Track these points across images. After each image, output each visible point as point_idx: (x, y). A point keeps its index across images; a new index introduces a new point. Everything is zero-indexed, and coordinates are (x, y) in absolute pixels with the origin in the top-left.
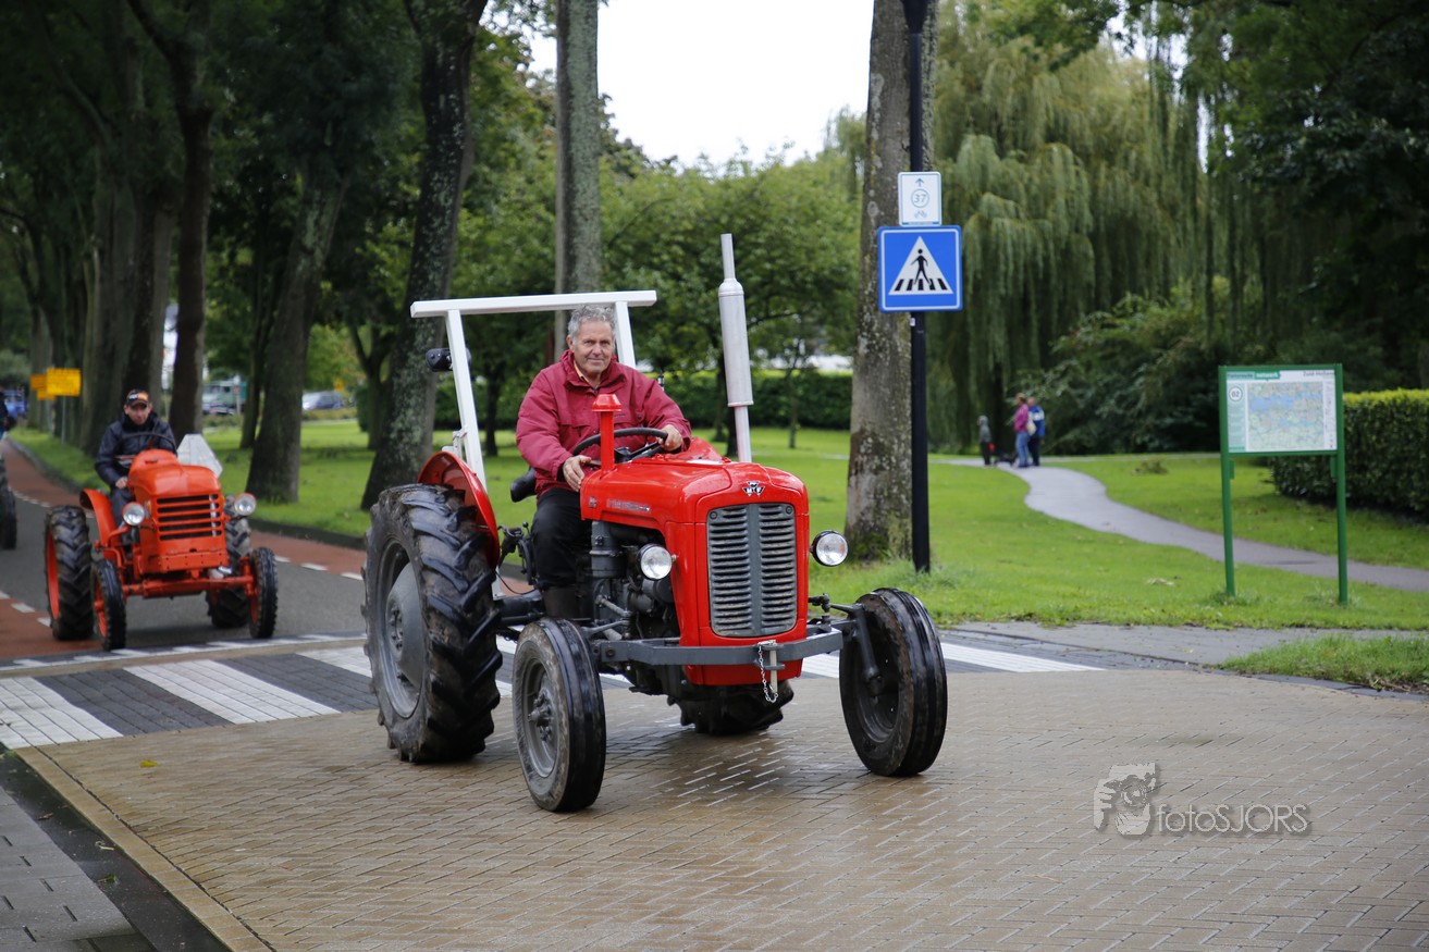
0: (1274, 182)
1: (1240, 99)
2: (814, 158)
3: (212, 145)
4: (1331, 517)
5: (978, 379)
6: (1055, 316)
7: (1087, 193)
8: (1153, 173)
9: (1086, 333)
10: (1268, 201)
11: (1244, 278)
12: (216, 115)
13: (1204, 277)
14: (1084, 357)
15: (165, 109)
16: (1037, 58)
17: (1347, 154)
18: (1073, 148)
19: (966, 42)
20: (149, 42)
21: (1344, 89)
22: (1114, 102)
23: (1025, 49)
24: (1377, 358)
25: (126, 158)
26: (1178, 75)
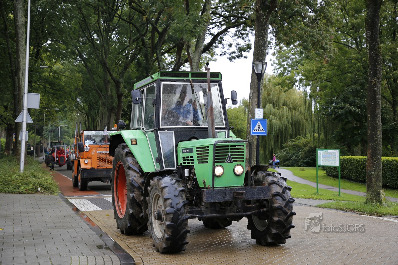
0: (327, 115)
1: (321, 99)
2: (237, 107)
3: (123, 100)
4: (337, 180)
5: (268, 152)
6: (284, 139)
7: (290, 116)
8: (303, 113)
9: (290, 143)
10: (325, 119)
11: (321, 134)
12: (124, 95)
13: (313, 133)
14: (289, 148)
15: (114, 94)
16: (281, 90)
17: (341, 110)
18: (288, 107)
19: (268, 86)
20: (112, 81)
21: (341, 98)
22: (296, 99)
23: (279, 88)
24: (346, 150)
25: (106, 102)
26: (309, 94)
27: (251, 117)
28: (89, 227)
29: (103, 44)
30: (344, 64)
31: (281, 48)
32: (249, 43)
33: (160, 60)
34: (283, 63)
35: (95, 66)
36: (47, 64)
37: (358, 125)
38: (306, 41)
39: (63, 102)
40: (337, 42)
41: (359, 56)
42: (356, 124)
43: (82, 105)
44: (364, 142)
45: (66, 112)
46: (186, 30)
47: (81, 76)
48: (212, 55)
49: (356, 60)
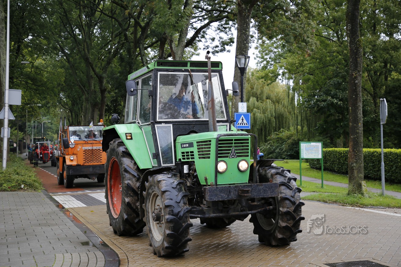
0: (310, 108)
1: (303, 92)
3: (106, 96)
4: (320, 173)
6: (267, 133)
7: (274, 109)
8: (286, 106)
9: (273, 136)
10: (308, 112)
11: (304, 126)
12: (107, 90)
13: (296, 126)
14: (273, 141)
15: (98, 89)
16: (265, 83)
17: (323, 103)
18: (271, 101)
19: (251, 80)
20: (95, 76)
21: (323, 91)
22: (279, 92)
23: (262, 81)
24: (329, 142)
25: (89, 98)
26: (291, 87)
27: (234, 111)
28: (73, 224)
29: (85, 39)
30: (326, 57)
31: (264, 42)
32: (232, 36)
33: (143, 55)
34: (266, 57)
35: (78, 61)
36: (28, 60)
37: (340, 118)
38: (288, 35)
39: (45, 98)
40: (319, 35)
41: (340, 49)
42: (338, 116)
43: (65, 101)
44: (346, 134)
45: (49, 107)
46: (169, 24)
47: (63, 71)
48: (196, 49)
49: (338, 53)
